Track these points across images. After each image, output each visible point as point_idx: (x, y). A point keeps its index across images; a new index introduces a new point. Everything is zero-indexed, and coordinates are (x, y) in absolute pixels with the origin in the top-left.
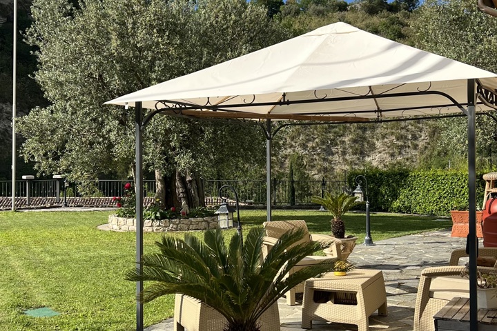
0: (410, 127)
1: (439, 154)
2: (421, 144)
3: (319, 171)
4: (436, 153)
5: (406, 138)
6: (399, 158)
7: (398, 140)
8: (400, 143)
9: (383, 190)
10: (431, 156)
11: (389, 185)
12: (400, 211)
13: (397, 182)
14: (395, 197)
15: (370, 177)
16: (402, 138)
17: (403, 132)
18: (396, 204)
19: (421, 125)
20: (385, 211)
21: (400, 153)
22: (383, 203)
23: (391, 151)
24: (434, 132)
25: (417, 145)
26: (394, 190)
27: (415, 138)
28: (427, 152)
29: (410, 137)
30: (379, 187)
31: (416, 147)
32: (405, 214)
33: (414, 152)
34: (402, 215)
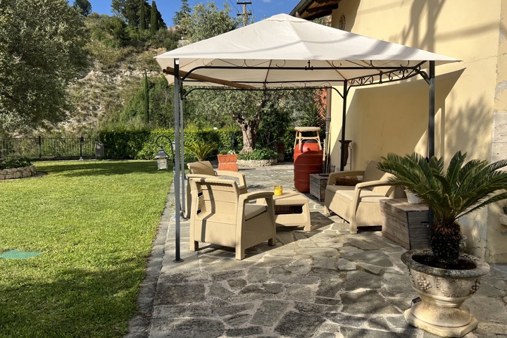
0: (91, 101)
1: (113, 121)
2: (100, 113)
3: (20, 133)
4: (110, 120)
5: (88, 109)
6: (84, 123)
7: (82, 110)
8: (84, 112)
9: (130, 144)
10: (107, 122)
11: (135, 141)
12: (144, 159)
13: (141, 138)
14: (140, 148)
15: (119, 134)
16: (85, 108)
17: (86, 104)
18: (141, 153)
19: (98, 100)
20: (133, 159)
21: (85, 120)
22: (131, 153)
23: (78, 118)
24: (108, 105)
25: (97, 114)
26: (139, 144)
27: (95, 109)
28: (104, 119)
29: (91, 108)
30: (127, 141)
31: (96, 115)
32: (148, 161)
33: (95, 119)
34: (145, 161)
